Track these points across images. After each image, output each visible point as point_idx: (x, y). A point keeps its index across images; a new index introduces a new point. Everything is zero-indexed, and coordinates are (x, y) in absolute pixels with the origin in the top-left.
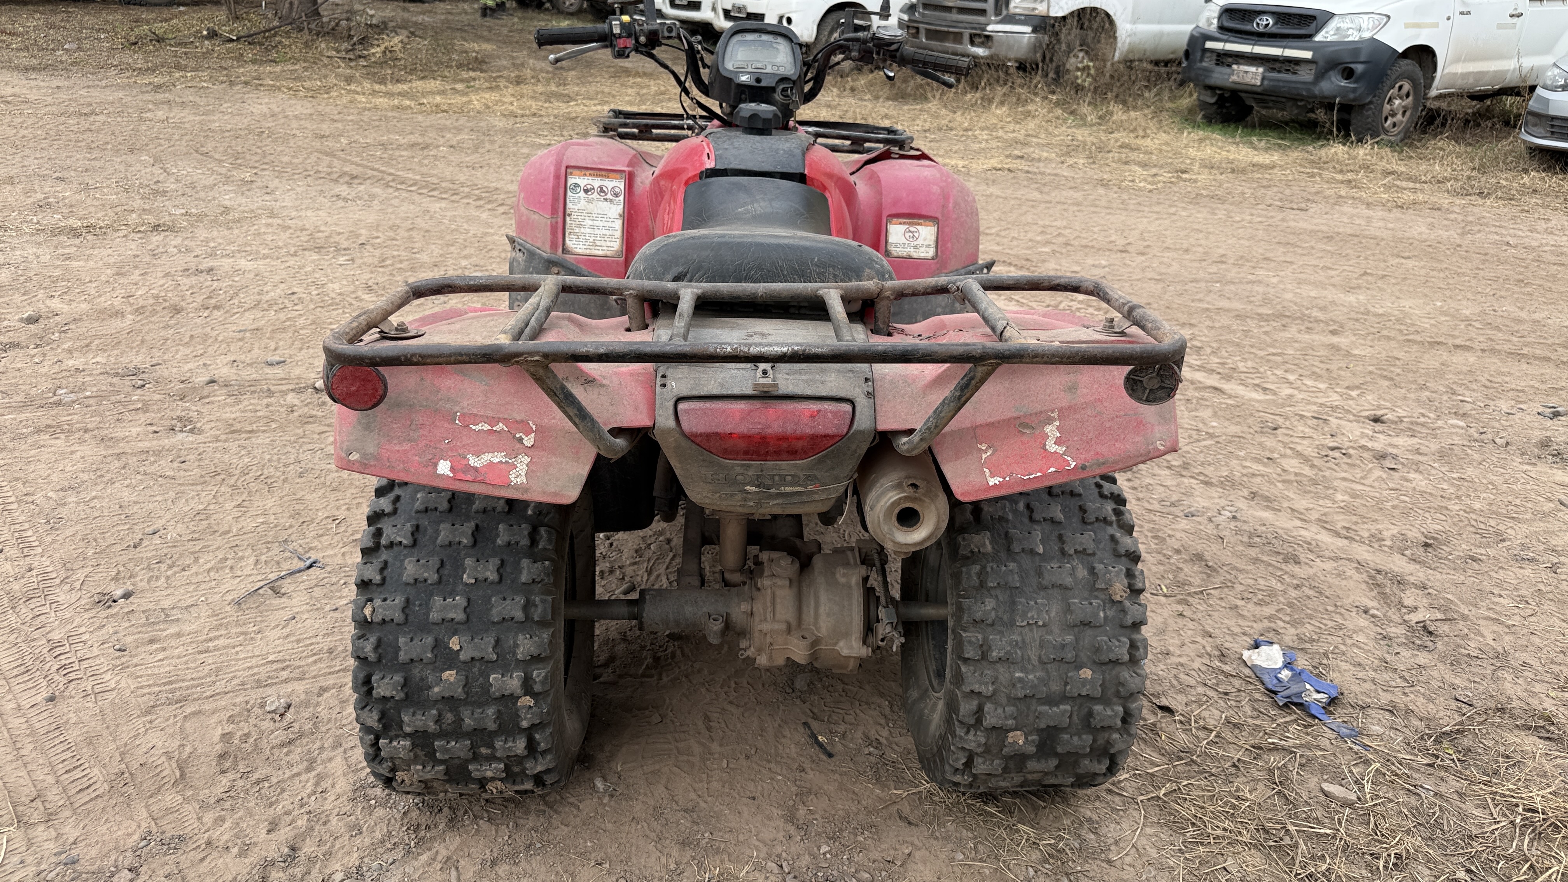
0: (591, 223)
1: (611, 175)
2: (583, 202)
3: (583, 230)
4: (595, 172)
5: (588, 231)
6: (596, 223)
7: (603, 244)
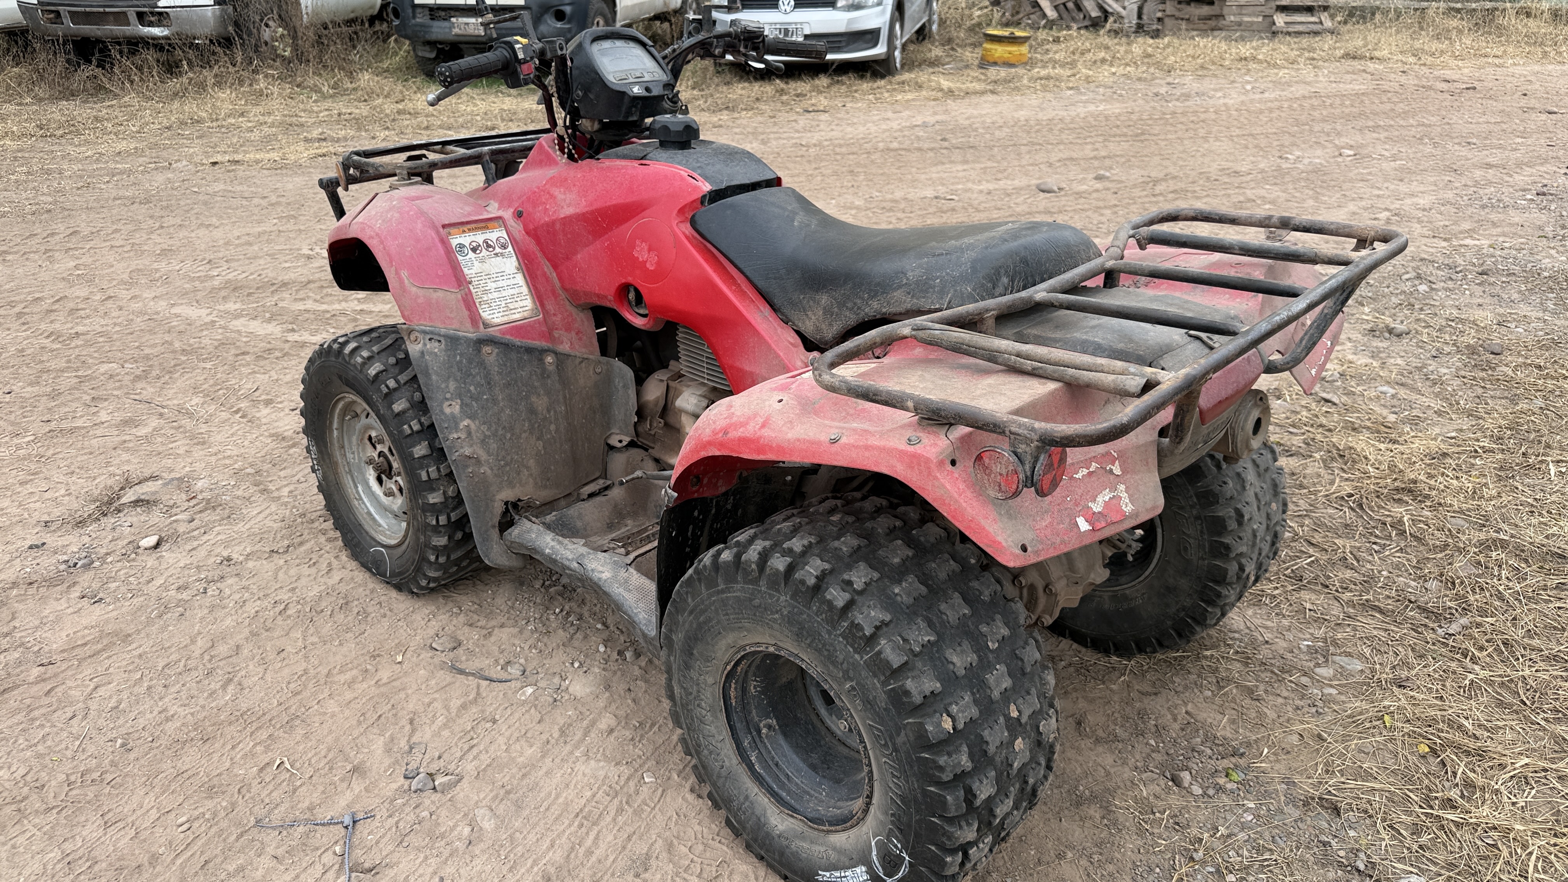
0: (494, 285)
1: (490, 224)
2: (476, 263)
3: (490, 296)
4: (473, 226)
5: (496, 295)
6: (500, 284)
7: (517, 305)
